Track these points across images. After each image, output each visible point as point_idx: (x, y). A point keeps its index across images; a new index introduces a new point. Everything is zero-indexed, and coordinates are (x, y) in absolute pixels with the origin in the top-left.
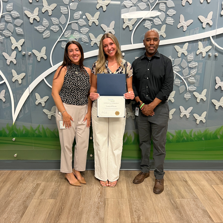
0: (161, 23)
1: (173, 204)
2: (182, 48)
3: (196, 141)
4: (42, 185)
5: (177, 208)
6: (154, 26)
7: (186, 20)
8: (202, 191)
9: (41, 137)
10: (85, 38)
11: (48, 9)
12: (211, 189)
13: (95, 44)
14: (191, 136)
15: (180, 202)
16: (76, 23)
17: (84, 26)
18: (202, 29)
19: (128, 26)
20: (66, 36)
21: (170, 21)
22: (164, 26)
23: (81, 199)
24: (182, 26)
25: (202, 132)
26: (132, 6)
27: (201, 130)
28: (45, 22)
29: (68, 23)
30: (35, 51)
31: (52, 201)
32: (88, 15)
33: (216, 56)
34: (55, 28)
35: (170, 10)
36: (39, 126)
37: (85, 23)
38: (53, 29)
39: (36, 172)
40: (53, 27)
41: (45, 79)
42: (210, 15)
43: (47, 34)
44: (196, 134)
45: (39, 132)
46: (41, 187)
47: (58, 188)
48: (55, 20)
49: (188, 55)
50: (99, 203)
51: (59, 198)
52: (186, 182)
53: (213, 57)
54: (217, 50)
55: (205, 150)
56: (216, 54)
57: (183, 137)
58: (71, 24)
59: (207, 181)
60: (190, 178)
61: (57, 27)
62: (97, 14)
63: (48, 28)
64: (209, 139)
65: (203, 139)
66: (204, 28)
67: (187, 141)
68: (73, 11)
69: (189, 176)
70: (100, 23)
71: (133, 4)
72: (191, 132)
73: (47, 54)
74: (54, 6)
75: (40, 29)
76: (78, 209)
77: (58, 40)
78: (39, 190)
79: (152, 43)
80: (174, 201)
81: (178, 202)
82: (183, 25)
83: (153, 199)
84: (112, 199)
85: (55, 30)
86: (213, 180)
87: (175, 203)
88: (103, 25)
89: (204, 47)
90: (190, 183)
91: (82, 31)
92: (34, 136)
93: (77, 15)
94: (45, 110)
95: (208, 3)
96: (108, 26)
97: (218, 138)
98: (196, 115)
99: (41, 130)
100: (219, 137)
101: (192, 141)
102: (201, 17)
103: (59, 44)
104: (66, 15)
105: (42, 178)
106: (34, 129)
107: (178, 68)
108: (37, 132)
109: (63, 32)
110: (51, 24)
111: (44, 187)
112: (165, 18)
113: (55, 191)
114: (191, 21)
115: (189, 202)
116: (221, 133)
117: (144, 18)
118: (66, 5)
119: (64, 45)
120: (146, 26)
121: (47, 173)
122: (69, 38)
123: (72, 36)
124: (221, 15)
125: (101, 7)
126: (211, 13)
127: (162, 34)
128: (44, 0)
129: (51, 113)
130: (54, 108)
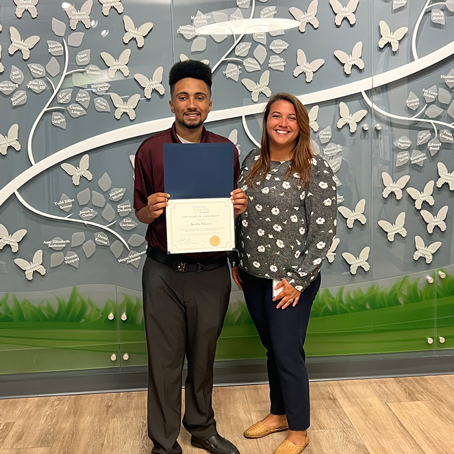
0: (259, 68)
3: (353, 311)
4: (16, 425)
6: (245, 73)
7: (309, 61)
8: (365, 414)
9: (12, 320)
10: (101, 104)
11: (21, 47)
13: (125, 116)
14: (341, 301)
16: (82, 72)
18: (344, 77)
20: (61, 101)
21: (277, 63)
22: (267, 73)
24: (304, 73)
25: (364, 293)
26: (196, 36)
27: (362, 287)
28: (16, 73)
29: (65, 74)
31: (41, 450)
32: (106, 56)
33: (377, 131)
34: (38, 86)
35: (275, 42)
36: (7, 296)
37: (100, 73)
38: (32, 87)
40: (34, 83)
41: (17, 194)
43: (19, 98)
44: (352, 296)
45: (8, 310)
46: (15, 429)
47: (54, 428)
48: (36, 69)
49: (320, 129)
51: (56, 445)
52: (334, 400)
53: (371, 134)
54: (378, 117)
55: (375, 331)
56: (378, 125)
57: (324, 304)
58: (70, 75)
59: (379, 396)
60: (345, 392)
61: (41, 82)
62: (126, 53)
63: (21, 87)
64: (381, 307)
65: (368, 306)
66: (347, 75)
67: (334, 312)
68: (74, 50)
69: (343, 390)
70: (132, 72)
72: (340, 294)
73: (22, 138)
74: (34, 40)
75: (5, 89)
77: (45, 109)
78: (11, 433)
82: (305, 70)
85: (36, 88)
86: (393, 394)
88: (138, 76)
89: (352, 112)
90: (342, 401)
91: (96, 88)
93: (83, 57)
94: (19, 261)
95: (352, 26)
96: (150, 78)
97: (398, 303)
98: (347, 256)
99: (11, 306)
100: (401, 300)
101: (344, 311)
102: (339, 54)
103: (46, 117)
104: (61, 58)
105: (17, 412)
109: (56, 92)
110: (29, 76)
111: (23, 427)
112: (268, 58)
113: (48, 433)
114: (321, 62)
115: (332, 435)
116: (405, 292)
117: (223, 59)
118: (58, 38)
119: (58, 119)
120: (228, 76)
121: (26, 402)
122: (68, 104)
123: (73, 100)
124: (381, 49)
125: (133, 39)
126: (359, 45)
127: (262, 90)
128: (13, 30)
129: (32, 266)
130: (38, 255)
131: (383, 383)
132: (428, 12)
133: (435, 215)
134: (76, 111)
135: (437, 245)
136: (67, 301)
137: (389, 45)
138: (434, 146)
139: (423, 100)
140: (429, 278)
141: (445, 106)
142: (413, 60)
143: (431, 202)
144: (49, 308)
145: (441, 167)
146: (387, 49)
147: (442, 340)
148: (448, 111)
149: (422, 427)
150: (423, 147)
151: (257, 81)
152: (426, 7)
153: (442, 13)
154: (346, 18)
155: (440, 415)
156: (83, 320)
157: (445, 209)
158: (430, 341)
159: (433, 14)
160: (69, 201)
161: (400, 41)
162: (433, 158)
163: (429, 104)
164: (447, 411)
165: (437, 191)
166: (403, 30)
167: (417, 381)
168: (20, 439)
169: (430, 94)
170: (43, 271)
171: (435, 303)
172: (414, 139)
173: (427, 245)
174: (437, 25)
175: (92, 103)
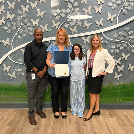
0: (74, 25)
1: (78, 129)
2: (86, 38)
4: (5, 118)
5: (80, 131)
6: (70, 26)
7: (88, 23)
8: (98, 121)
9: (7, 89)
10: (31, 33)
11: (10, 17)
12: (103, 120)
15: (83, 128)
16: (26, 25)
17: (30, 26)
18: (97, 28)
19: (55, 27)
20: (20, 32)
21: (79, 24)
22: (76, 26)
23: (26, 126)
24: (86, 26)
26: (57, 16)
28: (9, 24)
29: (21, 25)
30: (3, 41)
31: (8, 127)
32: (32, 20)
33: (106, 43)
36: (6, 83)
37: (31, 25)
38: (13, 28)
39: (4, 110)
40: (13, 27)
41: (9, 56)
42: (102, 20)
43: (9, 31)
45: (6, 86)
46: (4, 119)
47: (14, 119)
48: (14, 23)
50: (35, 128)
51: (12, 126)
53: (104, 44)
54: (106, 39)
58: (23, 25)
61: (15, 27)
63: (10, 28)
64: (104, 91)
68: (24, 18)
70: (39, 25)
71: (58, 14)
73: (10, 42)
74: (13, 15)
75: (6, 29)
76: (22, 132)
77: (16, 34)
78: (3, 120)
79: (39, 37)
80: (79, 127)
81: (81, 128)
82: (87, 26)
83: (67, 126)
84: (43, 126)
86: (106, 115)
87: (79, 128)
88: (41, 26)
91: (30, 29)
92: (3, 89)
93: (26, 20)
94: (9, 74)
95: (100, 14)
97: (109, 90)
99: (7, 86)
100: (110, 89)
102: (96, 21)
103: (16, 36)
104: (20, 21)
106: (3, 85)
107: (85, 50)
108: (4, 86)
109: (19, 30)
110: (12, 25)
111: (6, 119)
112: (76, 22)
113: (12, 121)
114: (91, 24)
115: (88, 128)
116: (111, 87)
117: (64, 22)
118: (20, 15)
119: (20, 37)
120: (65, 27)
121: (10, 110)
122: (22, 33)
123: (23, 32)
124: (108, 21)
125: (40, 16)
126: (102, 19)
127: (75, 31)
128: (8, 12)
129: (12, 76)
130: (14, 73)
131: (104, 111)
132: (122, 10)
133: (121, 67)
134: (24, 35)
135: (121, 75)
136: (21, 85)
137: (110, 19)
138: (121, 48)
139: (119, 35)
140: (118, 84)
141: (125, 37)
142: (117, 24)
143: (120, 63)
144: (17, 87)
145: (123, 54)
146: (110, 20)
147: (121, 100)
148: (126, 39)
149: (113, 127)
150: (118, 48)
151: (73, 28)
152: (122, 9)
153: (126, 11)
154: (98, 12)
155: (119, 123)
156: (25, 90)
157: (123, 66)
158: (117, 100)
159: (124, 11)
160: (22, 59)
161: (113, 18)
162: (121, 51)
163: (121, 36)
164: (121, 122)
165: (122, 60)
166: (115, 15)
167: (113, 111)
168: (4, 123)
169: (121, 33)
170: (15, 77)
171: (119, 90)
172: (116, 46)
173: (118, 75)
174: (125, 14)
175: (28, 33)
